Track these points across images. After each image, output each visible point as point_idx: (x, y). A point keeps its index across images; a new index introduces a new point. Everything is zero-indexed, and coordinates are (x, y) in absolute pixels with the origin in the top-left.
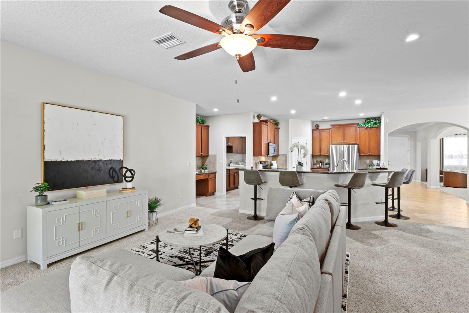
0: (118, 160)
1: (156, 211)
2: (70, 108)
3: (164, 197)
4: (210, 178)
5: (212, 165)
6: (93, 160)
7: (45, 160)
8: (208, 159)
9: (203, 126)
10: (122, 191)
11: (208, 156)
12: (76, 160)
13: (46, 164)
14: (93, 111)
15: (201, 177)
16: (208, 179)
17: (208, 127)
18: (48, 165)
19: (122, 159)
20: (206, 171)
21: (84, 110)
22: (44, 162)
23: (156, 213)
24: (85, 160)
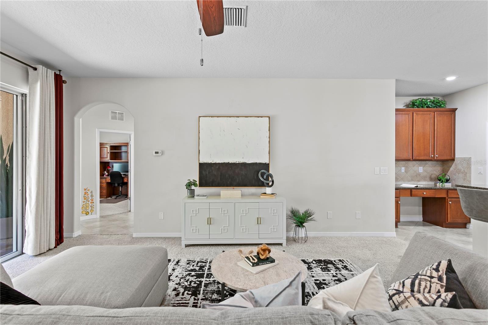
0: (263, 163)
1: (304, 226)
2: (218, 117)
3: (328, 212)
4: (450, 196)
5: (461, 175)
6: (237, 162)
7: (200, 162)
8: (453, 165)
9: (436, 111)
10: (261, 196)
11: (453, 160)
12: (223, 162)
13: (201, 165)
14: (238, 117)
15: (425, 193)
16: (445, 198)
17: (454, 110)
18: (202, 166)
19: (267, 162)
20: (448, 185)
21: (230, 117)
22: (199, 163)
23: (305, 228)
24: (230, 162)
